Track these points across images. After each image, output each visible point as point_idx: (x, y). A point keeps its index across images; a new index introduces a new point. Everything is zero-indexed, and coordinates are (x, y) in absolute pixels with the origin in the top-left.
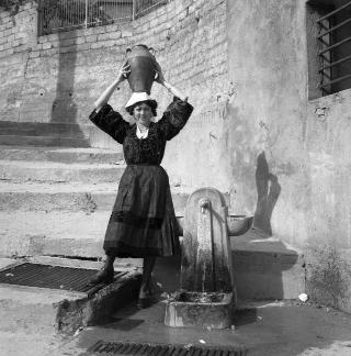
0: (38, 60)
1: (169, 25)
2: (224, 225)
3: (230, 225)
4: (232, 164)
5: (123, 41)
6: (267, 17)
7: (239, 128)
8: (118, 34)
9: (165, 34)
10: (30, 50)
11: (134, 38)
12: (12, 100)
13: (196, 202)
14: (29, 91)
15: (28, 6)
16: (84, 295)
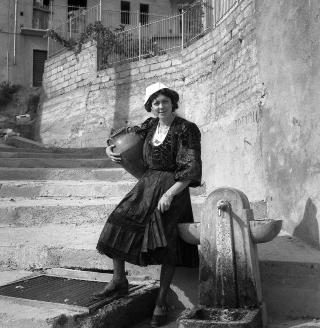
0: (97, 93)
1: (214, 50)
2: (246, 230)
3: (254, 229)
4: (267, 170)
5: (174, 69)
6: (295, 6)
7: (273, 130)
8: (169, 63)
9: (211, 59)
10: (90, 84)
11: (183, 66)
12: (76, 130)
13: (214, 203)
14: (90, 121)
15: (88, 45)
16: (86, 310)
